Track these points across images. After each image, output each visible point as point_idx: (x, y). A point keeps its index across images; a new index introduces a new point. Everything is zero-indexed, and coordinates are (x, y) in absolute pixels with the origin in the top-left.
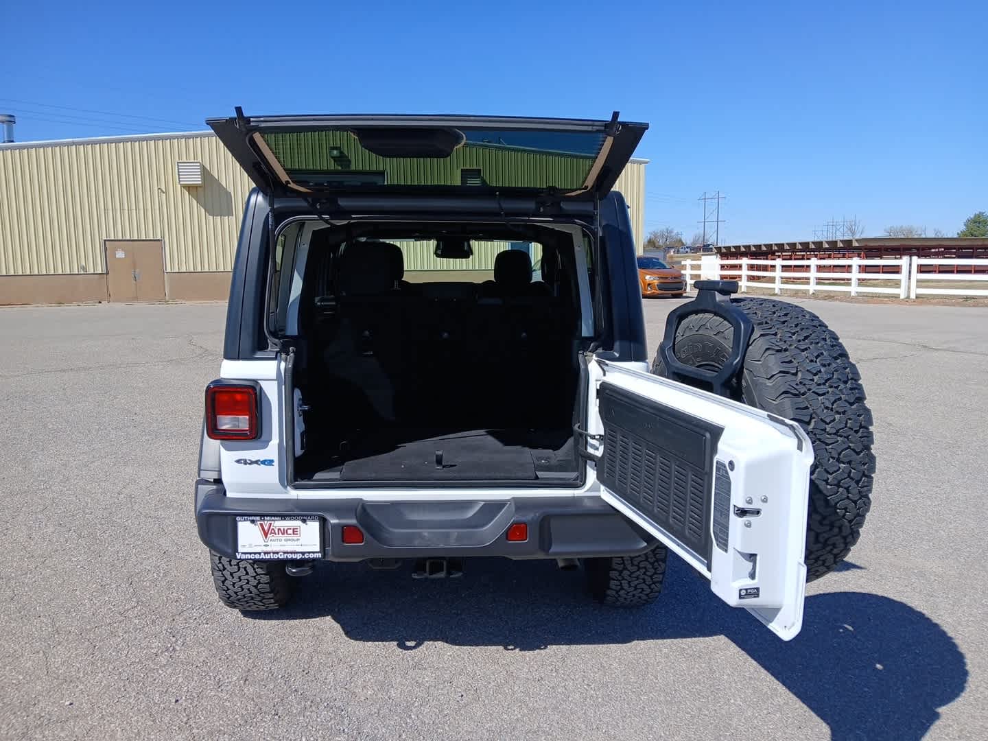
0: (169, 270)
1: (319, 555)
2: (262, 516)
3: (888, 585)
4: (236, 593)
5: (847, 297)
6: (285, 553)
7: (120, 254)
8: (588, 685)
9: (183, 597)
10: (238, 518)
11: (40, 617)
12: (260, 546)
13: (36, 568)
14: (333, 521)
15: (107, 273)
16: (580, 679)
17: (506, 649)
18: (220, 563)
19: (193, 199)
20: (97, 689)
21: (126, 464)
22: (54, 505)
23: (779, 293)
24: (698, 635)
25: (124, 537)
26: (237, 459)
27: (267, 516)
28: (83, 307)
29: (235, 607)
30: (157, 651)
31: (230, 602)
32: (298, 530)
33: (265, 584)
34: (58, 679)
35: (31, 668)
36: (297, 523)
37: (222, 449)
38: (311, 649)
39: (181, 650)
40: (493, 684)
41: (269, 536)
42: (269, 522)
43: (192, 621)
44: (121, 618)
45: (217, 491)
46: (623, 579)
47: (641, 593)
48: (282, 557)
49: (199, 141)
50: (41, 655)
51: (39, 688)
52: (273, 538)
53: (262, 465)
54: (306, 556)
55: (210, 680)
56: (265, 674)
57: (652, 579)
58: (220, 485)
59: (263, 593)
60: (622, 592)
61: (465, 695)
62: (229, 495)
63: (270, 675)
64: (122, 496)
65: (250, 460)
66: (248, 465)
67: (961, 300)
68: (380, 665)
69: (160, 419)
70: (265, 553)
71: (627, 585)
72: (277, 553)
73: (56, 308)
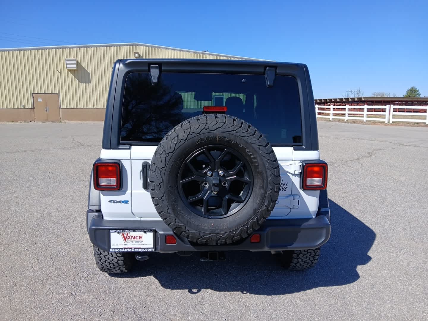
0: (62, 107)
1: (153, 250)
2: (123, 230)
3: (417, 257)
4: (106, 265)
5: (362, 122)
6: (135, 248)
7: (40, 100)
8: (287, 313)
9: (78, 266)
10: (111, 231)
11: (6, 277)
12: (122, 245)
13: (4, 250)
14: (160, 233)
15: (34, 108)
16: (283, 310)
17: (243, 293)
18: (99, 251)
19: (73, 76)
20: (37, 317)
21: (46, 197)
22: (12, 217)
23: (332, 120)
24: (335, 285)
25: (47, 234)
26: (109, 200)
27: (126, 230)
28: (23, 123)
29: (105, 272)
30: (67, 296)
31: (103, 270)
32: (142, 237)
33: (121, 261)
34: (16, 312)
35: (2, 306)
36: (141, 233)
37: (101, 195)
38: (145, 294)
39: (79, 295)
40: (240, 313)
41: (127, 240)
42: (127, 233)
43: (83, 279)
44: (48, 277)
45: (98, 216)
46: (299, 258)
47: (307, 264)
48: (134, 251)
49: (75, 50)
50: (7, 298)
51: (6, 317)
52: (128, 241)
53: (123, 203)
54: (146, 250)
55: (95, 311)
56: (124, 308)
57: (313, 258)
58: (101, 213)
59: (120, 265)
60: (298, 264)
61: (226, 319)
62: (105, 218)
63: (126, 309)
64: (45, 213)
65: (116, 201)
66: (115, 203)
67: (412, 124)
68: (181, 303)
69: (61, 175)
70: (125, 249)
71: (301, 261)
72: (131, 249)
73: (10, 124)
